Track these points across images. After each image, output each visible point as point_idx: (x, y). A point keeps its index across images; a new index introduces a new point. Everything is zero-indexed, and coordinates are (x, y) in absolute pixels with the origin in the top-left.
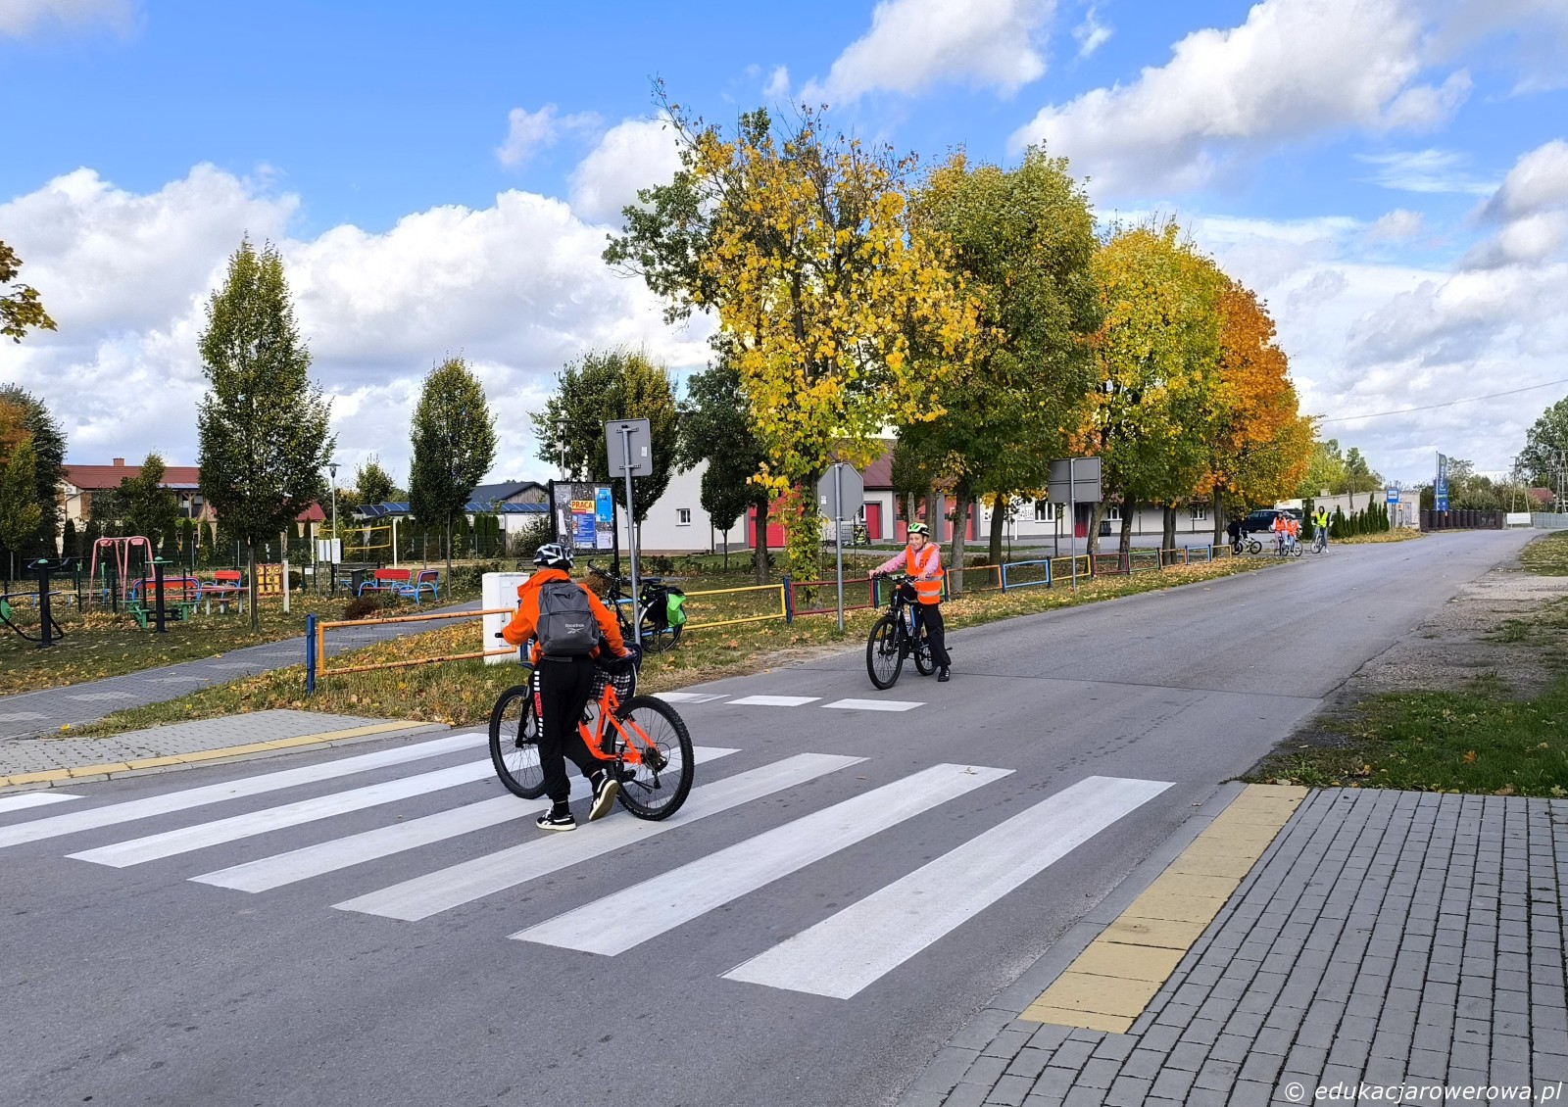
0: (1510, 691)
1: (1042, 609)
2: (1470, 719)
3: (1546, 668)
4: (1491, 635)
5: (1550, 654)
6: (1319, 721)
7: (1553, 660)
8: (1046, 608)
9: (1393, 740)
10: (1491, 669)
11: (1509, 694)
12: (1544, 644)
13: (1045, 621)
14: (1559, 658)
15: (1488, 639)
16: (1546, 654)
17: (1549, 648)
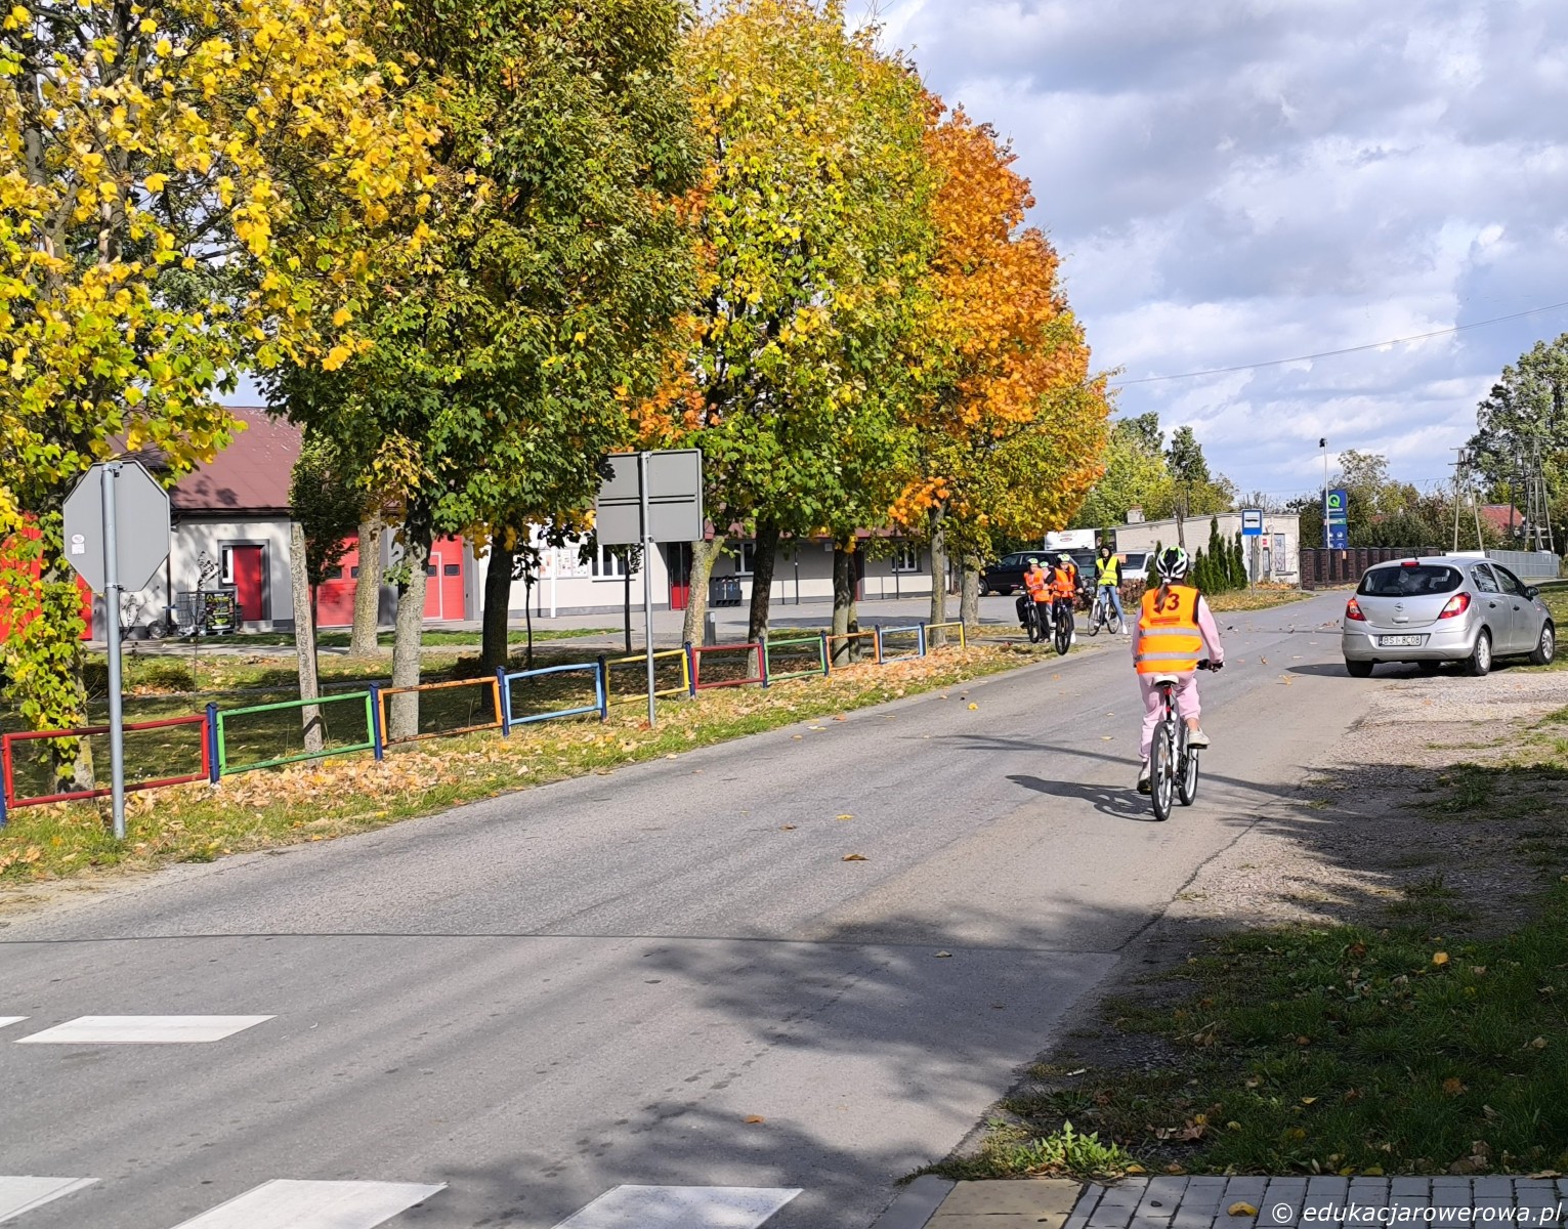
0: (1468, 919)
1: (579, 770)
2: (1398, 987)
3: (1529, 864)
4: (1428, 798)
5: (1535, 835)
6: (1110, 1008)
7: (1540, 847)
8: (586, 766)
9: (1251, 1045)
10: (1431, 871)
11: (1466, 925)
12: (1523, 812)
13: (581, 798)
14: (1550, 842)
15: (1423, 805)
16: (1528, 835)
17: (1531, 822)
